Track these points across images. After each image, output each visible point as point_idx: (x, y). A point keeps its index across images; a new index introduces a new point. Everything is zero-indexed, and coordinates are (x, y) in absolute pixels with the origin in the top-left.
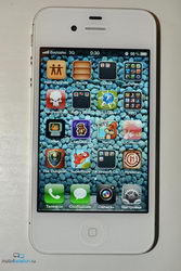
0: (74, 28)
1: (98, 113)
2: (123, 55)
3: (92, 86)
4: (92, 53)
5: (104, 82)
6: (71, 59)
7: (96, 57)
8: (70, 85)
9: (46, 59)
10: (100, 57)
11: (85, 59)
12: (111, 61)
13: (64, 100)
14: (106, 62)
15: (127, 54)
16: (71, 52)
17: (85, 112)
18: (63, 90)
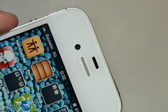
0: (78, 47)
1: (8, 102)
2: (72, 103)
3: (32, 85)
4: (62, 72)
5: (39, 95)
6: (49, 56)
7: (60, 78)
8: (24, 65)
9: (39, 33)
10: (61, 82)
11: (54, 69)
12: (62, 93)
13: (8, 65)
14: (59, 89)
15: (75, 105)
16: (54, 53)
17: (4, 89)
18: (16, 60)
